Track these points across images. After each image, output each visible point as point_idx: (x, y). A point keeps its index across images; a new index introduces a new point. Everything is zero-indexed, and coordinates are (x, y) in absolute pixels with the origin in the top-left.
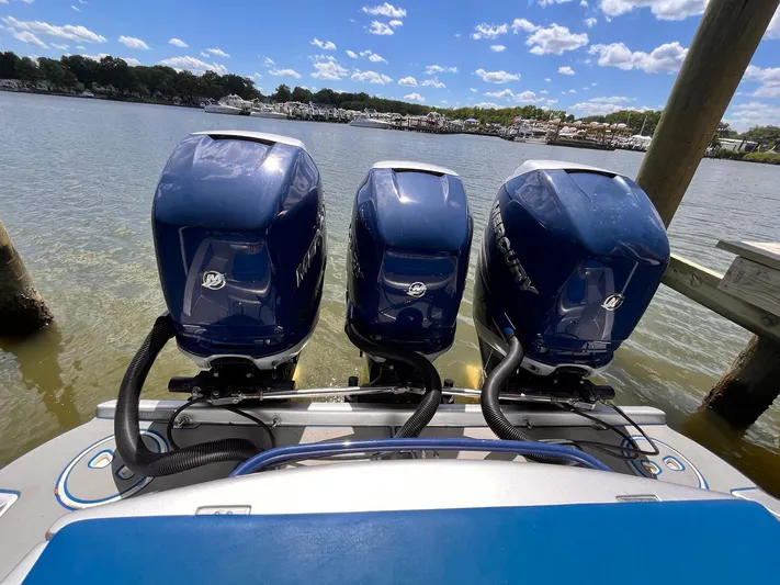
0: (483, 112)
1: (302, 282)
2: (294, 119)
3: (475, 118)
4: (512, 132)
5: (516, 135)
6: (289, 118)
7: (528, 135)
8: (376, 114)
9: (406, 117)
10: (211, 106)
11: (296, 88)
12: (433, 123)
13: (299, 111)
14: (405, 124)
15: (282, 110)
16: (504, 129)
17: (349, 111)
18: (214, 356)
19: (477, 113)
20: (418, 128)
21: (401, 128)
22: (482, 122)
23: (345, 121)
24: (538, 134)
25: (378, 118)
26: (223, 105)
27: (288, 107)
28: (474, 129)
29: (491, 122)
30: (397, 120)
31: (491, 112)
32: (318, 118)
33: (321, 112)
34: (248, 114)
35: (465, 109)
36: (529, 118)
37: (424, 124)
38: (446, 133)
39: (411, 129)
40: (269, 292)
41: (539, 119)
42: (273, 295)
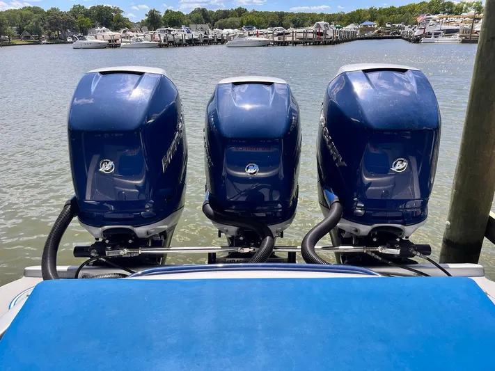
0: (381, 11)
1: (166, 169)
2: (166, 46)
3: (372, 20)
4: (417, 32)
5: (421, 36)
6: (160, 46)
7: (437, 34)
8: (255, 30)
9: (290, 30)
10: (79, 42)
11: (167, 12)
12: (321, 34)
13: (171, 38)
14: (289, 39)
15: (153, 37)
16: (407, 29)
17: (225, 31)
18: (106, 227)
19: (374, 15)
20: (305, 42)
21: (285, 44)
22: (381, 24)
23: (221, 41)
24: (449, 32)
25: (257, 35)
26: (90, 39)
27: (160, 35)
28: (371, 34)
29: (391, 23)
30: (279, 34)
31: (391, 12)
32: (192, 42)
33: (195, 35)
34: (117, 46)
35: (359, 11)
36: (437, 13)
37: (311, 36)
38: (337, 42)
39: (295, 43)
40: (145, 183)
41: (450, 13)
42: (148, 184)
